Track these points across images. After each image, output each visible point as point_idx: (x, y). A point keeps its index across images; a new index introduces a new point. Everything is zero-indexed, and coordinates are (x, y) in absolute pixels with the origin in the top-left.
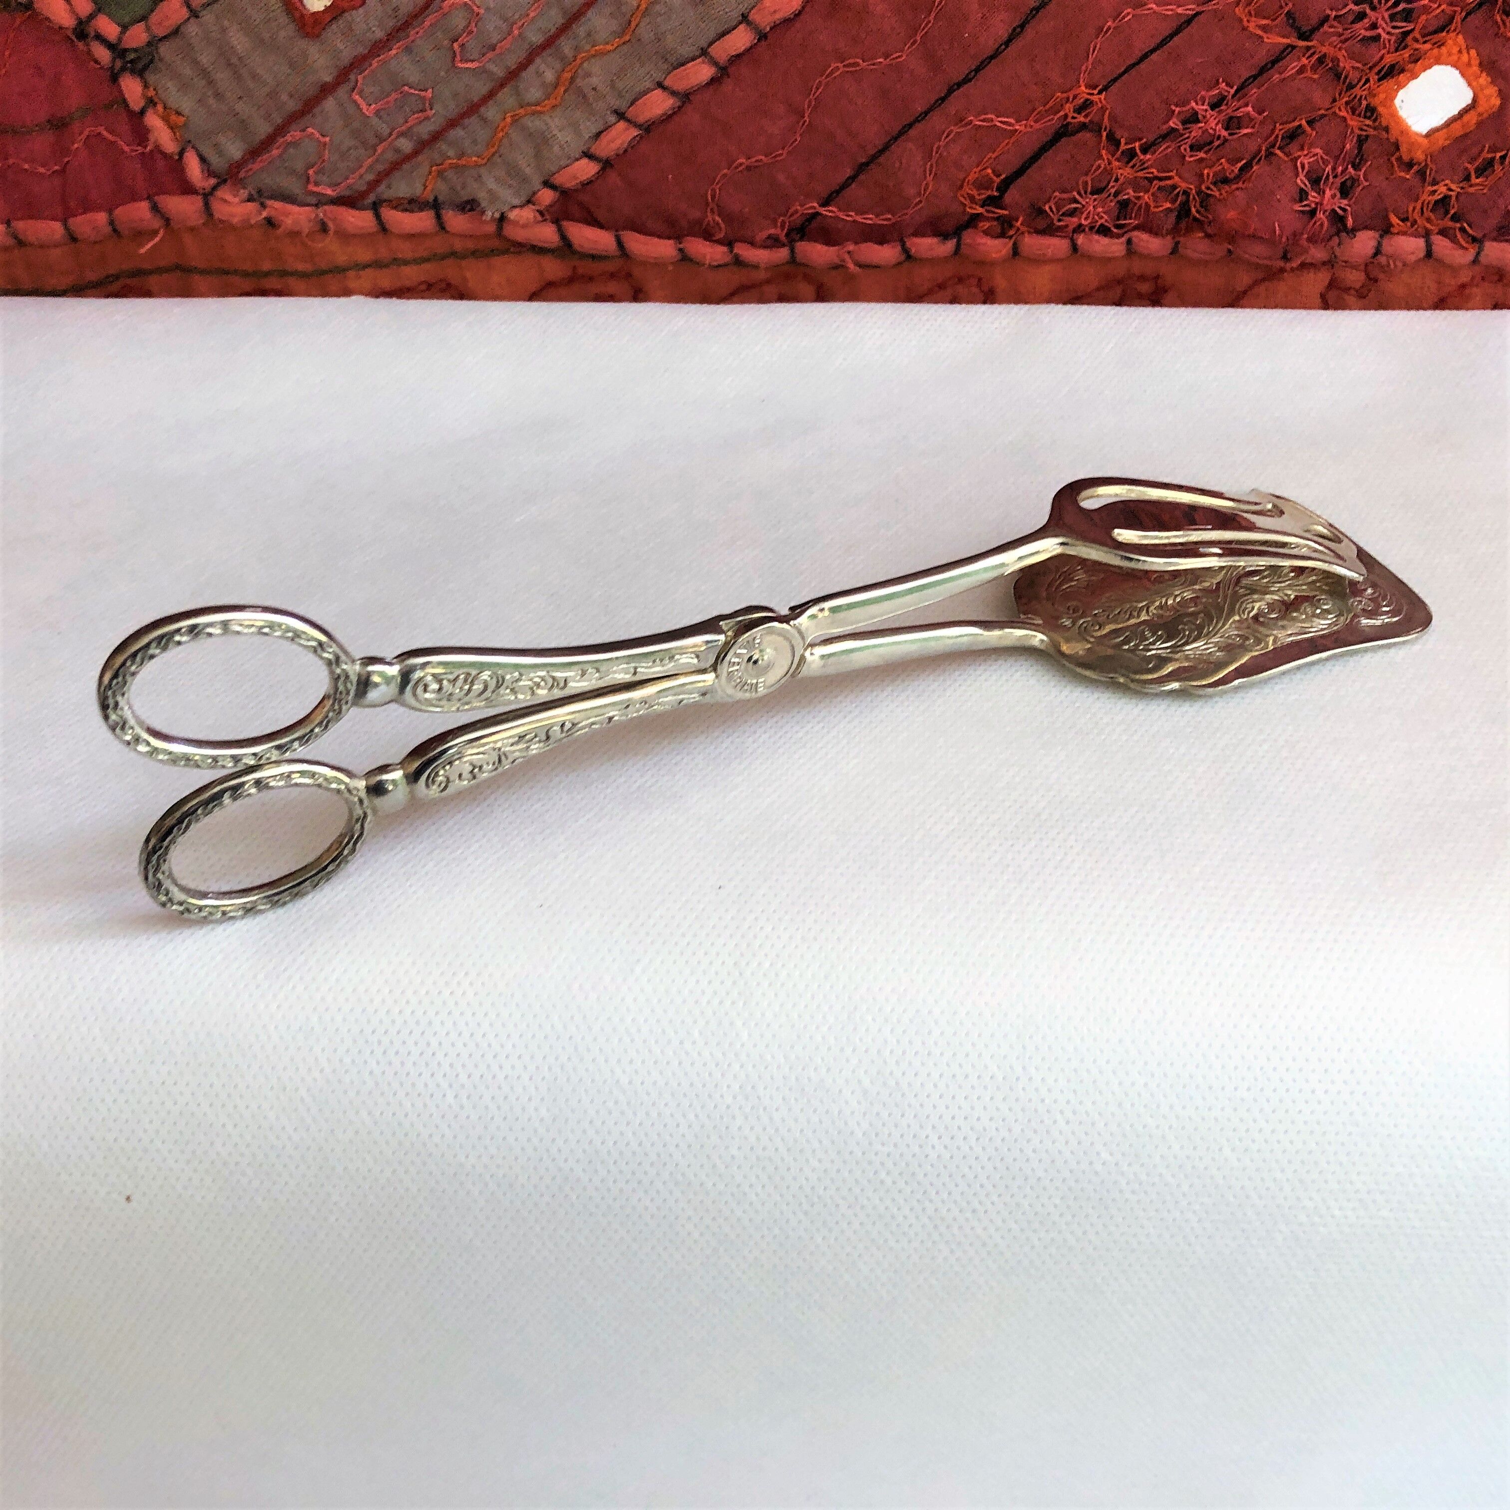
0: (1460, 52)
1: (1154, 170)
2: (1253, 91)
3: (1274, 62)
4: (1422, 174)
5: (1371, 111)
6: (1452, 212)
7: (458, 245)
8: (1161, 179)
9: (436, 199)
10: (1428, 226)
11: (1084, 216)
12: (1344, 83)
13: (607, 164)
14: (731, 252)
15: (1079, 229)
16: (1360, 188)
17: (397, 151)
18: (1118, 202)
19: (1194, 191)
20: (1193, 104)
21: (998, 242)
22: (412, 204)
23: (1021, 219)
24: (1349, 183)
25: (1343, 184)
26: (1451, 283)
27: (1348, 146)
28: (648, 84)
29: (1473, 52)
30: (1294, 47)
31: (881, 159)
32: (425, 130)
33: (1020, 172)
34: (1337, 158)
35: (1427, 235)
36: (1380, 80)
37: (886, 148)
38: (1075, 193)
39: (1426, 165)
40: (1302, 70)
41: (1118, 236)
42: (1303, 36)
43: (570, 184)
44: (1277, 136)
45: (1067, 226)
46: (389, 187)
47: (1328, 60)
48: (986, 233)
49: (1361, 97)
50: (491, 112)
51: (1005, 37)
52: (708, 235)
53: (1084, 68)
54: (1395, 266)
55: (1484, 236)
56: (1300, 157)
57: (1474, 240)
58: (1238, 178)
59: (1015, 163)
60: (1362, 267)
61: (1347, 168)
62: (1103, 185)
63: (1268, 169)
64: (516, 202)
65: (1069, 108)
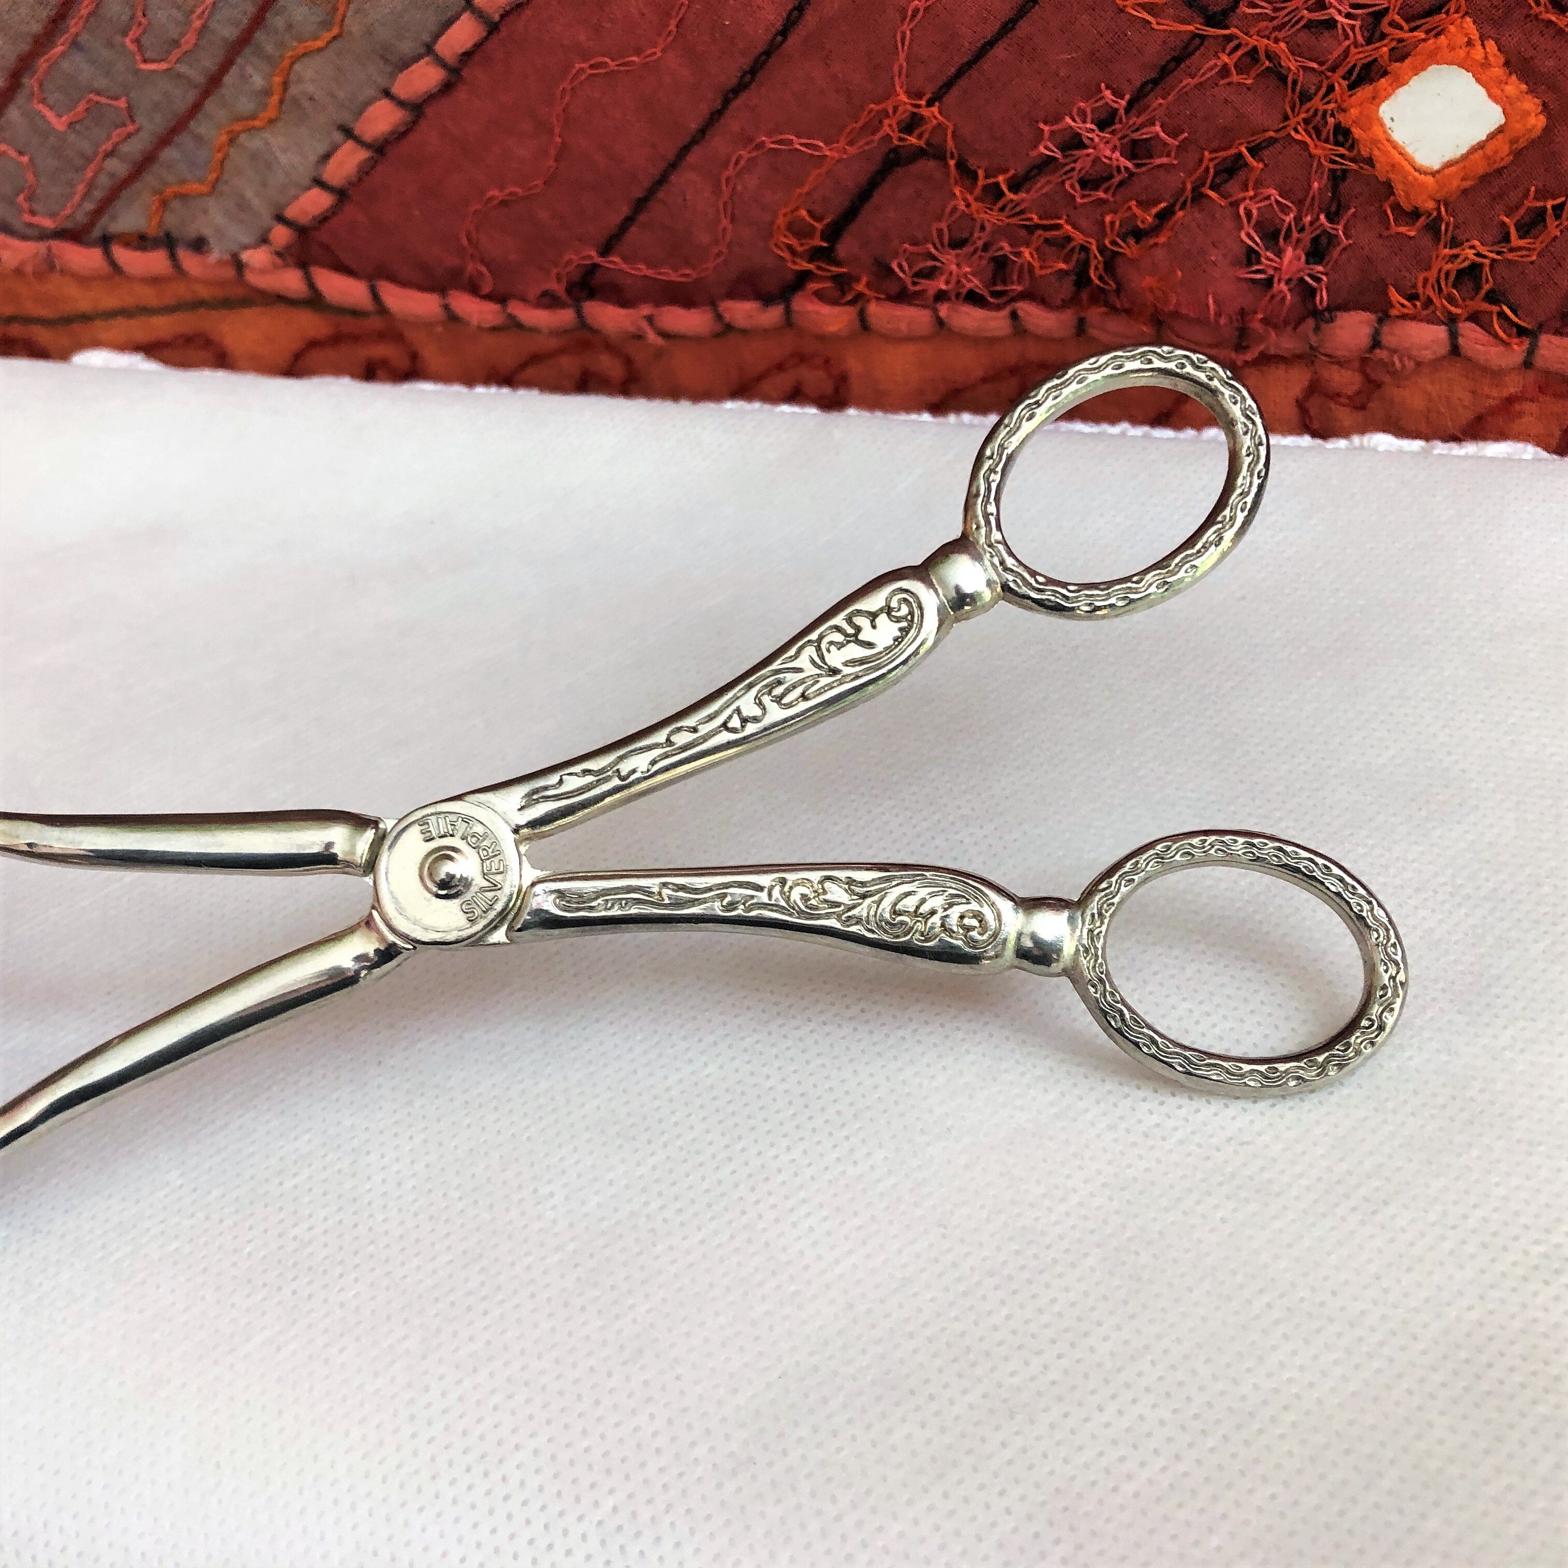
0: (1470, 43)
1: (1035, 217)
2: (1157, 102)
3: (1178, 60)
4: (1433, 228)
5: (1342, 135)
6: (1487, 287)
7: (204, 292)
8: (1046, 228)
9: (168, 235)
10: (1453, 309)
11: (943, 278)
12: (1293, 90)
13: (342, 194)
14: (505, 311)
15: (941, 296)
16: (1339, 249)
17: (112, 175)
18: (993, 259)
19: (1094, 248)
20: (1068, 120)
21: (835, 310)
22: (141, 242)
23: (864, 280)
24: (1324, 240)
25: (1315, 240)
26: (1494, 394)
27: (1316, 185)
28: (371, 92)
29: (1491, 45)
30: (1203, 38)
31: (661, 195)
32: (135, 148)
33: (850, 214)
34: (1300, 203)
35: (1451, 321)
36: (1351, 87)
37: (662, 180)
38: (930, 246)
39: (1439, 217)
40: (1224, 71)
41: (998, 308)
42: (1212, 21)
43: (304, 220)
44: (1207, 169)
45: (924, 291)
46: (114, 218)
47: (1262, 56)
48: (819, 295)
49: (1325, 112)
50: (201, 126)
51: (779, 26)
52: (473, 289)
53: (896, 68)
54: (1404, 366)
55: (1541, 326)
56: (1245, 199)
57: (1522, 332)
58: (1155, 230)
59: (839, 203)
60: (1357, 364)
61: (1318, 219)
62: (965, 235)
63: (1197, 215)
64: (247, 239)
65: (889, 127)
